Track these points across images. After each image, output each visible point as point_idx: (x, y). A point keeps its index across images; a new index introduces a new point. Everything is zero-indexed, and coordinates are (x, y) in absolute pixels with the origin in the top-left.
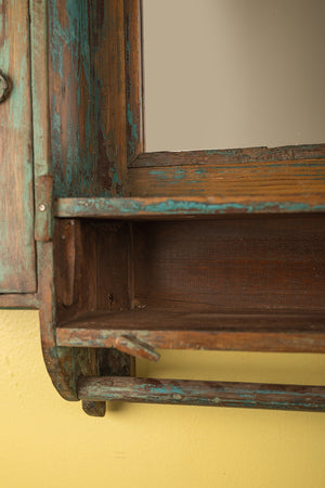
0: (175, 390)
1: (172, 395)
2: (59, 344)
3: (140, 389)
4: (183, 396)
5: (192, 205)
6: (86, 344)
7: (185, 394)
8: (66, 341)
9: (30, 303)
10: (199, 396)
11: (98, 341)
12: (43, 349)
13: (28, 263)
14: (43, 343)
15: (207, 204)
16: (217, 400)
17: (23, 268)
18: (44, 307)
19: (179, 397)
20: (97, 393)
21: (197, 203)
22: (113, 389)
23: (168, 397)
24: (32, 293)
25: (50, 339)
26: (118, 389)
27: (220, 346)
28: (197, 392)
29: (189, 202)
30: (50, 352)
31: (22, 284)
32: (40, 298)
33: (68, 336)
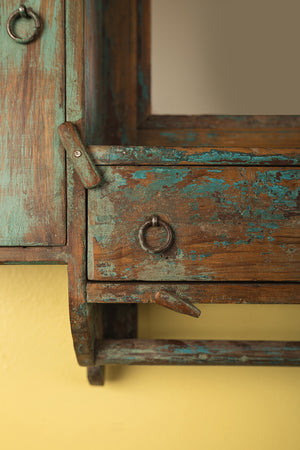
0: (200, 350)
1: (197, 355)
2: (89, 301)
3: (164, 350)
4: (209, 356)
5: (236, 156)
6: (120, 300)
7: (212, 353)
8: (98, 298)
9: (58, 257)
10: (227, 355)
11: (134, 296)
12: (71, 307)
13: (57, 214)
14: (71, 300)
15: (252, 155)
16: (244, 358)
17: (51, 219)
18: (74, 260)
19: (204, 357)
20: (117, 356)
21: (241, 154)
22: (134, 351)
23: (194, 358)
24: (61, 246)
25: (79, 295)
26: (140, 351)
27: (263, 299)
28: (223, 351)
29: (234, 153)
30: (78, 309)
31: (49, 236)
32: (70, 251)
33: (101, 292)
